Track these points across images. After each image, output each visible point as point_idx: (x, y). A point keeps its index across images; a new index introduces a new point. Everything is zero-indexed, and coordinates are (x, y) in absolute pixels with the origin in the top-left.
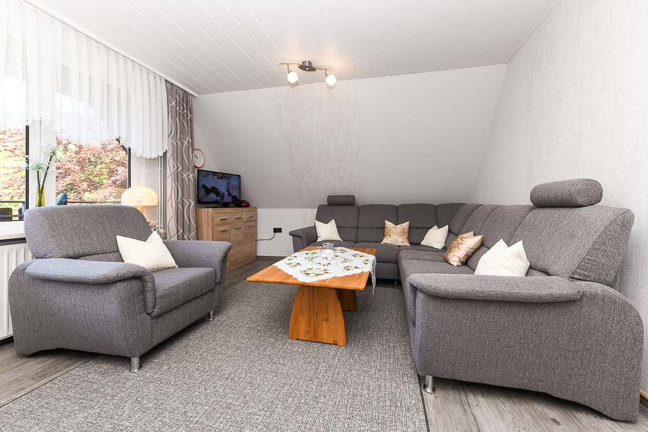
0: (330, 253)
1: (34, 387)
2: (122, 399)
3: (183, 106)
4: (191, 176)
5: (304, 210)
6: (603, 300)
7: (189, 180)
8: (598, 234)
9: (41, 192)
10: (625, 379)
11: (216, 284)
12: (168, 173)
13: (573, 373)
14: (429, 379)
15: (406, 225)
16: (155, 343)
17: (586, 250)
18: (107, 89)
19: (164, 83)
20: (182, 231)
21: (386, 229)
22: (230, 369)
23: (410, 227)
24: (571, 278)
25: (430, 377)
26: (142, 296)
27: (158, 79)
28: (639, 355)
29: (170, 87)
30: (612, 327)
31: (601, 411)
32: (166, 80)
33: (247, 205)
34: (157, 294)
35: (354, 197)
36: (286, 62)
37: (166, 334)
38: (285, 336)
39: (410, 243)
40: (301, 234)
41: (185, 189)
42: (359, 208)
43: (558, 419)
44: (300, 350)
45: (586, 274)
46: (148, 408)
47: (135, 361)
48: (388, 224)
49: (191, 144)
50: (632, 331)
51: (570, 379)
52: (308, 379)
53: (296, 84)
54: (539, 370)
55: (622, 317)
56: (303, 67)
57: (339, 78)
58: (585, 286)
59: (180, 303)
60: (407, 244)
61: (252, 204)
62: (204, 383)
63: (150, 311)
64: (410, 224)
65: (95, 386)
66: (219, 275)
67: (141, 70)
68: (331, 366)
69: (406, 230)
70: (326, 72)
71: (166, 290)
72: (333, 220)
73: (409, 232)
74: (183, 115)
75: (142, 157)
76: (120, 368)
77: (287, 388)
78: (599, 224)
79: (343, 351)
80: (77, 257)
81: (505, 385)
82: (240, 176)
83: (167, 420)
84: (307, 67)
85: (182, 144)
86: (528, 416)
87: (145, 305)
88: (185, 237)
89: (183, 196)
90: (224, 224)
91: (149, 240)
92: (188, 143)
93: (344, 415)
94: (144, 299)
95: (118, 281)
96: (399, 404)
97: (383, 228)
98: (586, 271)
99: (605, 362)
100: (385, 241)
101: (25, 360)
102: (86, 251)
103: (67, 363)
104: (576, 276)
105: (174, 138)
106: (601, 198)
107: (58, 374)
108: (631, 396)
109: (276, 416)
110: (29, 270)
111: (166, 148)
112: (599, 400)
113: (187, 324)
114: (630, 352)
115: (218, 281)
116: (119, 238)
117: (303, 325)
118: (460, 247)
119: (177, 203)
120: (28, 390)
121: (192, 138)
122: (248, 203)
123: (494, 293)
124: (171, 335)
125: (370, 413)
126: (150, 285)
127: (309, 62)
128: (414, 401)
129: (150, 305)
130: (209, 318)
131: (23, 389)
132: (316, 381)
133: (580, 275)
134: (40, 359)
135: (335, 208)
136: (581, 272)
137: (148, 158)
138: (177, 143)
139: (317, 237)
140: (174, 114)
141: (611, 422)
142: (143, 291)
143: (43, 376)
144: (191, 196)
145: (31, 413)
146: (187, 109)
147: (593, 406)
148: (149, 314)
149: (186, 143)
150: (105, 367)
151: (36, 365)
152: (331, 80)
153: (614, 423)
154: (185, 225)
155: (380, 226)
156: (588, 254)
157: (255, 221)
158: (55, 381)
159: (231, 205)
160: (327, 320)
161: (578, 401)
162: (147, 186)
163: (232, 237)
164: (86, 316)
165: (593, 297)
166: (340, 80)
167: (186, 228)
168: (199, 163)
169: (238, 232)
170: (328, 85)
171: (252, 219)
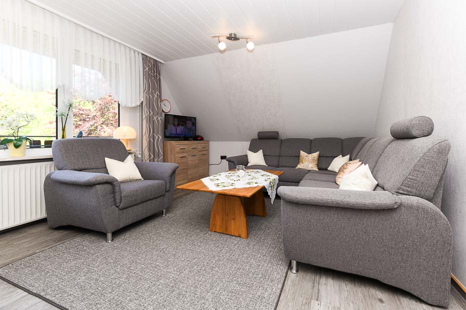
0: (242, 173)
1: (54, 245)
2: (97, 256)
3: (154, 71)
4: (160, 119)
5: (243, 142)
6: (418, 210)
7: (158, 121)
8: (418, 158)
9: (64, 130)
10: (437, 273)
11: (167, 192)
12: (144, 117)
13: (395, 265)
14: (294, 263)
15: (316, 155)
16: (122, 226)
17: (408, 171)
18: (103, 63)
19: (140, 55)
20: (153, 156)
21: (300, 157)
22: (165, 246)
23: (320, 156)
24: (397, 193)
25: (295, 262)
26: (112, 195)
27: (137, 53)
28: (448, 255)
29: (145, 58)
30: (425, 231)
31: (419, 297)
32: (142, 54)
33: (202, 139)
34: (122, 195)
35: (278, 132)
36: (217, 35)
37: (129, 221)
38: (208, 229)
39: (319, 169)
40: (234, 160)
41: (155, 128)
42: (282, 141)
43: (384, 299)
44: (215, 239)
45: (409, 189)
46: (110, 263)
47: (109, 235)
48: (303, 153)
49: (160, 96)
50: (441, 235)
51: (394, 270)
52: (212, 256)
53: (225, 50)
54: (369, 261)
55: (433, 224)
56: (229, 38)
57: (256, 44)
58: (405, 199)
59: (138, 202)
60: (316, 169)
61: (205, 138)
62: (146, 252)
63: (118, 205)
64: (320, 154)
65: (85, 248)
66: (168, 186)
67: (125, 49)
68: (231, 250)
69: (316, 158)
70: (247, 39)
71: (128, 193)
72: (261, 150)
73: (319, 160)
74: (154, 77)
75: (126, 106)
76: (101, 240)
77: (196, 260)
78: (420, 151)
79: (244, 241)
80: (80, 170)
81: (345, 271)
82: (195, 118)
83: (118, 270)
84: (232, 38)
85: (153, 96)
86: (360, 295)
87: (115, 201)
88: (155, 160)
89: (153, 132)
90: (183, 152)
91: (125, 161)
92: (157, 95)
93: (227, 280)
94: (114, 197)
95: (97, 184)
96: (267, 277)
97: (298, 156)
98: (409, 187)
99: (420, 259)
100: (299, 166)
101: (53, 231)
102: (86, 167)
103: (73, 235)
104: (400, 192)
105: (148, 93)
106: (432, 131)
107: (67, 240)
108: (442, 287)
109: (183, 275)
110: (53, 176)
111: (142, 100)
112: (416, 287)
113: (144, 216)
114: (440, 252)
115: (167, 190)
116: (107, 159)
117: (218, 223)
118: (345, 170)
119: (149, 137)
120: (50, 247)
121: (160, 92)
122: (202, 137)
123: (331, 201)
124: (132, 222)
125: (245, 280)
126: (117, 188)
127: (235, 34)
128: (279, 277)
129: (118, 201)
130: (163, 215)
131: (48, 246)
132: (217, 258)
133: (404, 191)
134: (60, 231)
135: (263, 141)
136: (405, 188)
137: (130, 106)
138: (149, 96)
139: (248, 163)
140: (147, 76)
141: (428, 306)
142: (114, 192)
143: (60, 240)
144: (160, 132)
145: (49, 258)
146: (157, 72)
147: (412, 292)
148: (117, 207)
149: (156, 96)
150: (93, 238)
151: (58, 234)
152: (250, 46)
153: (430, 307)
154: (155, 152)
155: (297, 155)
156: (410, 174)
157: (208, 150)
158: (66, 244)
159: (190, 139)
160: (234, 219)
161: (401, 287)
162: (130, 126)
163: (189, 162)
164: (81, 205)
165: (410, 207)
166: (257, 45)
167: (156, 154)
168: (166, 110)
169: (194, 158)
170: (248, 49)
171: (204, 149)
